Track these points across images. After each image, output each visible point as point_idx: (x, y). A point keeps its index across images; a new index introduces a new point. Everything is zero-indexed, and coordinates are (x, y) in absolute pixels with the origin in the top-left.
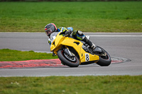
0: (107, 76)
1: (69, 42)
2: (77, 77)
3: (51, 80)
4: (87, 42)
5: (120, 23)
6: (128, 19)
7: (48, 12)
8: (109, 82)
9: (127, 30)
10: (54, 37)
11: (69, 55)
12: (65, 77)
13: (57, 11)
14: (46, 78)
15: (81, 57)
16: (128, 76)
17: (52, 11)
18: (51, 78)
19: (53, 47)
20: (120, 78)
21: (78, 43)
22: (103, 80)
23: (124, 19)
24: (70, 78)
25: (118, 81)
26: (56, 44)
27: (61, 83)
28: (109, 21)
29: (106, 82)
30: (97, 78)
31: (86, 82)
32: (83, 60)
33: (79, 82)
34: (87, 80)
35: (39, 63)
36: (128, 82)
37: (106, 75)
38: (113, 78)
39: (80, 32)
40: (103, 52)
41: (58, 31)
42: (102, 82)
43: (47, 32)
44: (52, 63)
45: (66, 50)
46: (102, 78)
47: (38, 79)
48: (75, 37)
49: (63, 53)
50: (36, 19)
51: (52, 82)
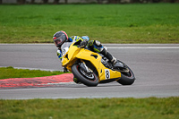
0: (105, 99)
1: (85, 54)
2: (67, 100)
3: (34, 104)
4: (106, 55)
5: (122, 31)
6: (131, 26)
7: (31, 18)
8: (108, 106)
9: (131, 41)
10: (67, 49)
11: (86, 71)
12: (52, 100)
13: (42, 17)
14: (29, 101)
15: (100, 74)
16: (132, 98)
17: (37, 17)
18: (34, 101)
19: (65, 61)
20: (122, 101)
21: (96, 57)
22: (101, 104)
23: (127, 26)
24: (59, 101)
25: (119, 105)
26: (70, 57)
27: (48, 107)
28: (108, 29)
29: (104, 107)
30: (92, 101)
31: (78, 107)
32: (103, 77)
33: (71, 107)
34: (80, 104)
35: (20, 83)
36: (132, 106)
37: (104, 97)
38: (113, 101)
39: (98, 43)
40: (124, 68)
41: (70, 41)
42: (99, 106)
43: (56, 42)
44: (37, 82)
45: (82, 65)
46: (99, 100)
47: (19, 103)
48: (91, 48)
49: (79, 68)
50: (15, 26)
51: (36, 107)
